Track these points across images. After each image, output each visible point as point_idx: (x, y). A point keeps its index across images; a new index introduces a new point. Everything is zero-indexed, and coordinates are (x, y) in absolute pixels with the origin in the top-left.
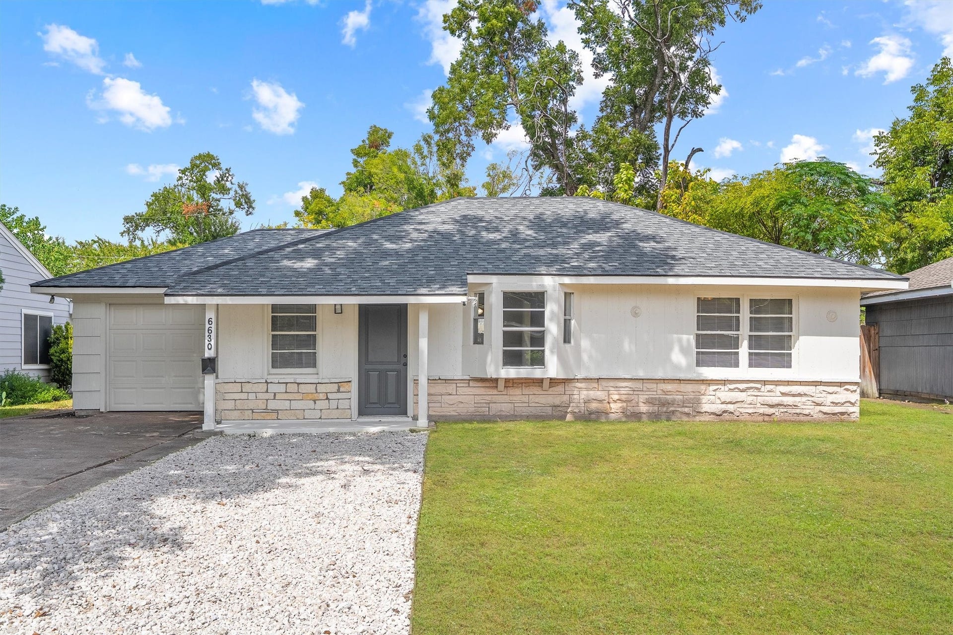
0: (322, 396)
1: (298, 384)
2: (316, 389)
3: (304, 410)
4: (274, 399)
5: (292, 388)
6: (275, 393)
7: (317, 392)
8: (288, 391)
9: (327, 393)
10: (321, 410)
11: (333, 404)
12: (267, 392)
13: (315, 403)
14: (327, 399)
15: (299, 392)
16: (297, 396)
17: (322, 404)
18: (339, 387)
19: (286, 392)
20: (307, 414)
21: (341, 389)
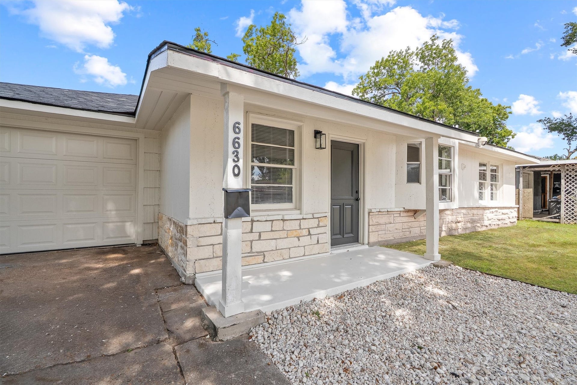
0: (305, 232)
1: (283, 220)
2: (300, 225)
3: (290, 248)
4: (260, 239)
5: (278, 225)
6: (260, 233)
7: (300, 229)
8: (273, 229)
9: (309, 229)
10: (304, 246)
11: (315, 238)
12: (251, 232)
13: (299, 240)
14: (310, 234)
15: (284, 230)
16: (283, 234)
17: (305, 240)
18: (319, 221)
19: (272, 231)
20: (294, 252)
21: (321, 224)
